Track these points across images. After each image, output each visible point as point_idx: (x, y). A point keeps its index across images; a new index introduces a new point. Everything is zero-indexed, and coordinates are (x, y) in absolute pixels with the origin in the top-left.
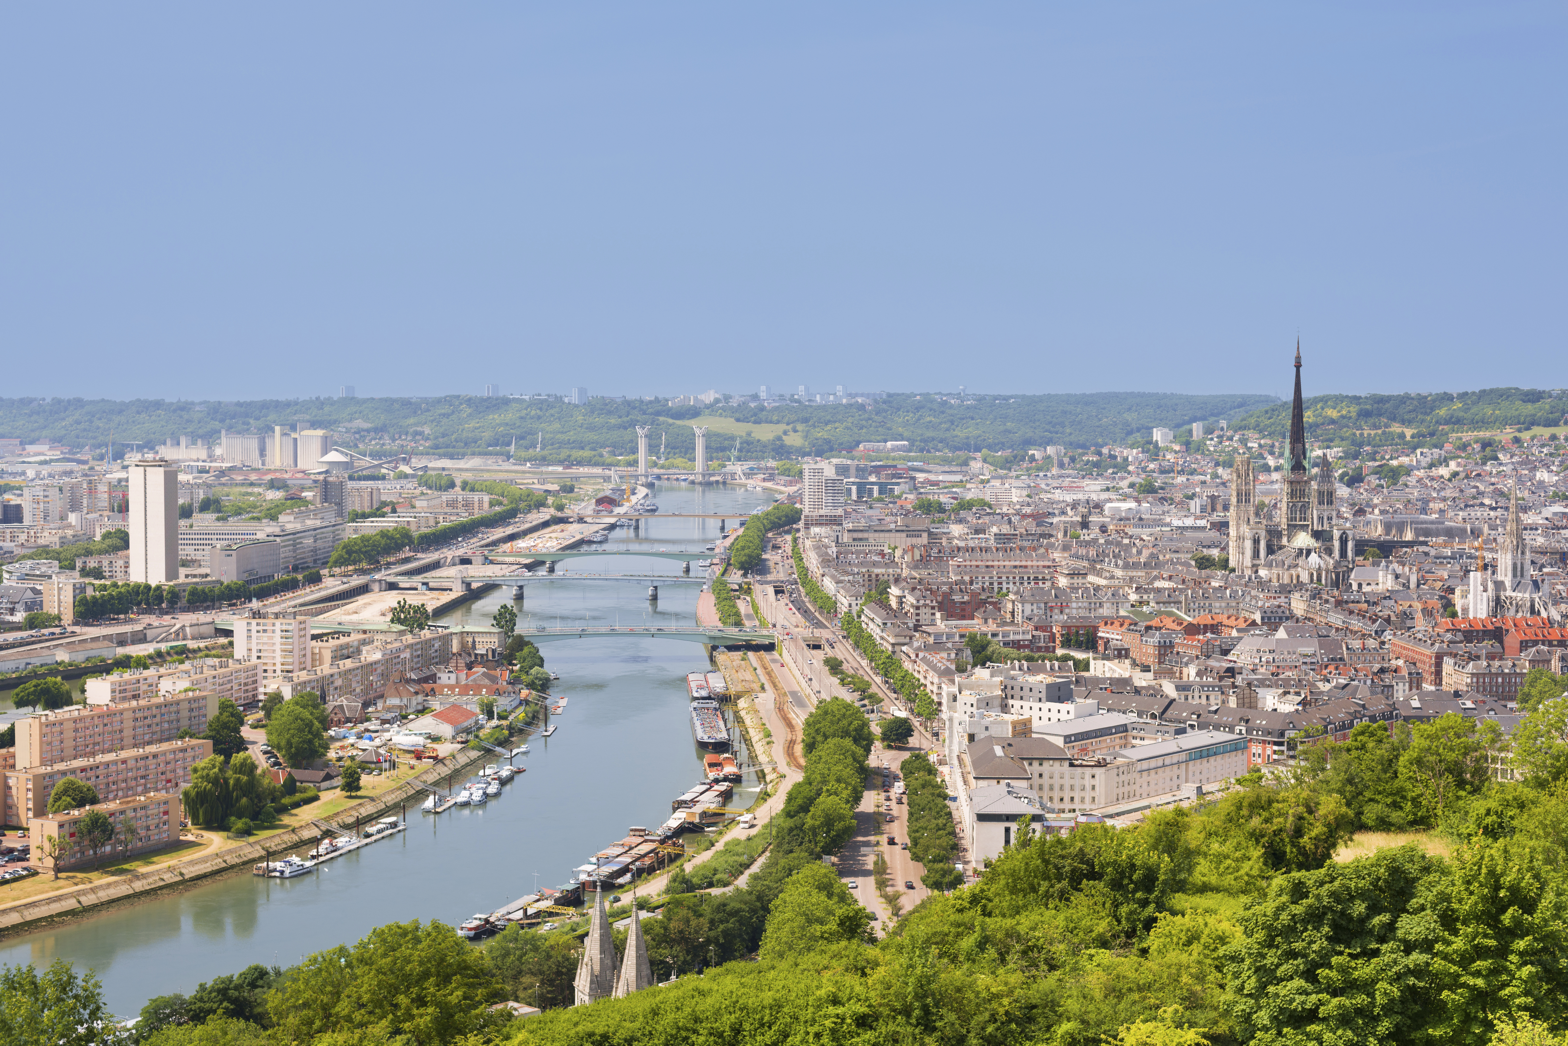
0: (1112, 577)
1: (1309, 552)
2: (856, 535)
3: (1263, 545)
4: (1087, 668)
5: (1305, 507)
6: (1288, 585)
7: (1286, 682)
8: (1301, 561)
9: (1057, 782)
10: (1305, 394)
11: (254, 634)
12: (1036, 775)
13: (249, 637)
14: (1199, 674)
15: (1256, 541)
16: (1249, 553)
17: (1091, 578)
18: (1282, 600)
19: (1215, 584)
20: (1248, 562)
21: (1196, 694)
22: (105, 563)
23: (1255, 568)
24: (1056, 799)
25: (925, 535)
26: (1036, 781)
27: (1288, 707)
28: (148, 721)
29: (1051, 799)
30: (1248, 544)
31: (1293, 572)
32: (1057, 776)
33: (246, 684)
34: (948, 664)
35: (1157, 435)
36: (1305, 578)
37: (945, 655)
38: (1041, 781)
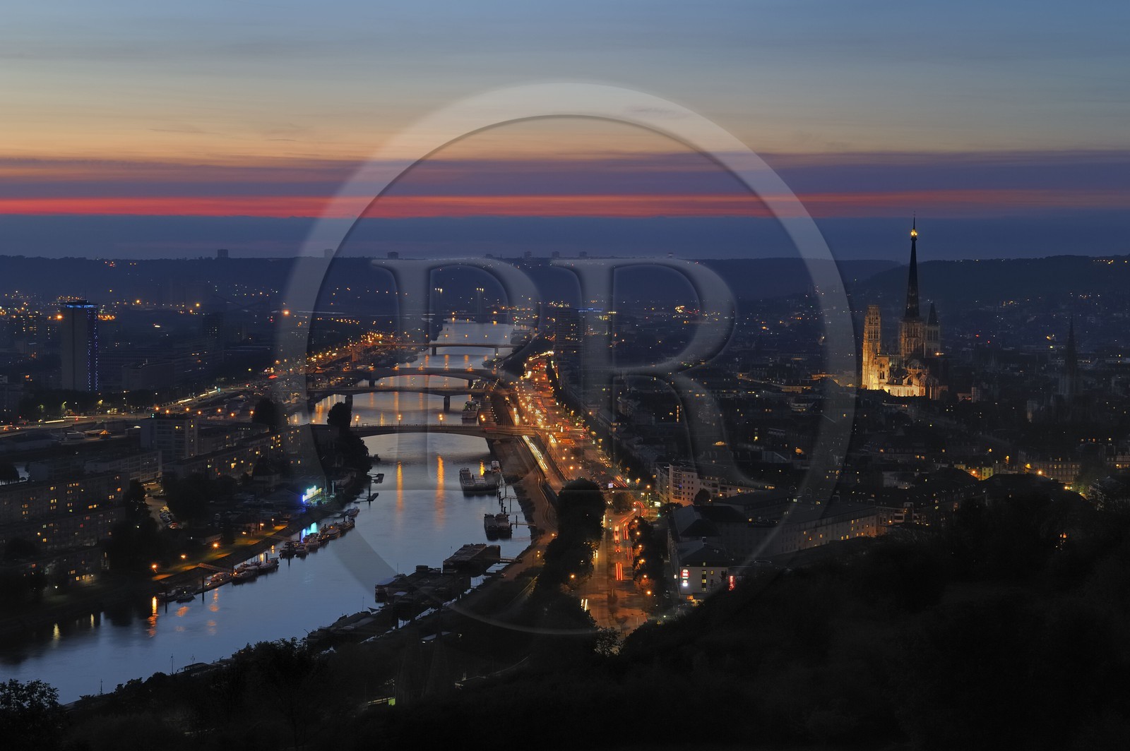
0: (779, 391)
3: (887, 368)
4: (760, 456)
5: (917, 341)
7: (905, 467)
8: (915, 380)
9: (739, 537)
10: (919, 260)
11: (155, 430)
12: (724, 532)
13: (151, 433)
16: (877, 374)
20: (876, 380)
22: (43, 377)
23: (881, 385)
26: (724, 536)
29: (735, 549)
32: (739, 533)
33: (149, 466)
34: (660, 453)
38: (727, 537)
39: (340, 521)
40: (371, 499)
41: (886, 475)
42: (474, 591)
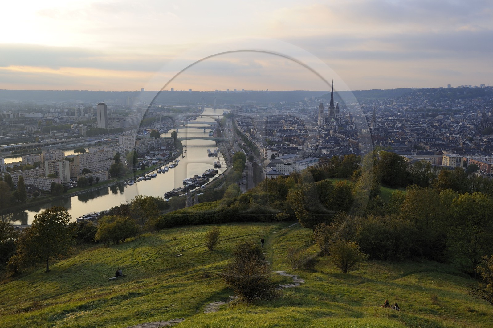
0: (295, 127)
1: (334, 122)
2: (245, 119)
3: (325, 121)
4: (289, 145)
5: (333, 113)
6: (329, 129)
7: (328, 148)
8: (332, 124)
9: (282, 167)
10: (334, 91)
11: (123, 138)
12: (278, 166)
13: (122, 140)
14: (311, 146)
15: (323, 120)
16: (322, 122)
17: (291, 128)
18: (328, 132)
19: (315, 129)
20: (322, 124)
21: (310, 150)
22: (93, 124)
23: (323, 126)
24: (282, 171)
25: (259, 119)
26: (278, 167)
27: (328, 153)
28: (101, 156)
29: (281, 171)
30: (322, 121)
31: (331, 126)
32: (282, 166)
33: (122, 149)
34: (262, 145)
35: (305, 99)
36: (333, 127)
37: (261, 143)
38: (279, 167)
39: (174, 163)
40: (183, 157)
41: (323, 150)
42: (210, 182)
